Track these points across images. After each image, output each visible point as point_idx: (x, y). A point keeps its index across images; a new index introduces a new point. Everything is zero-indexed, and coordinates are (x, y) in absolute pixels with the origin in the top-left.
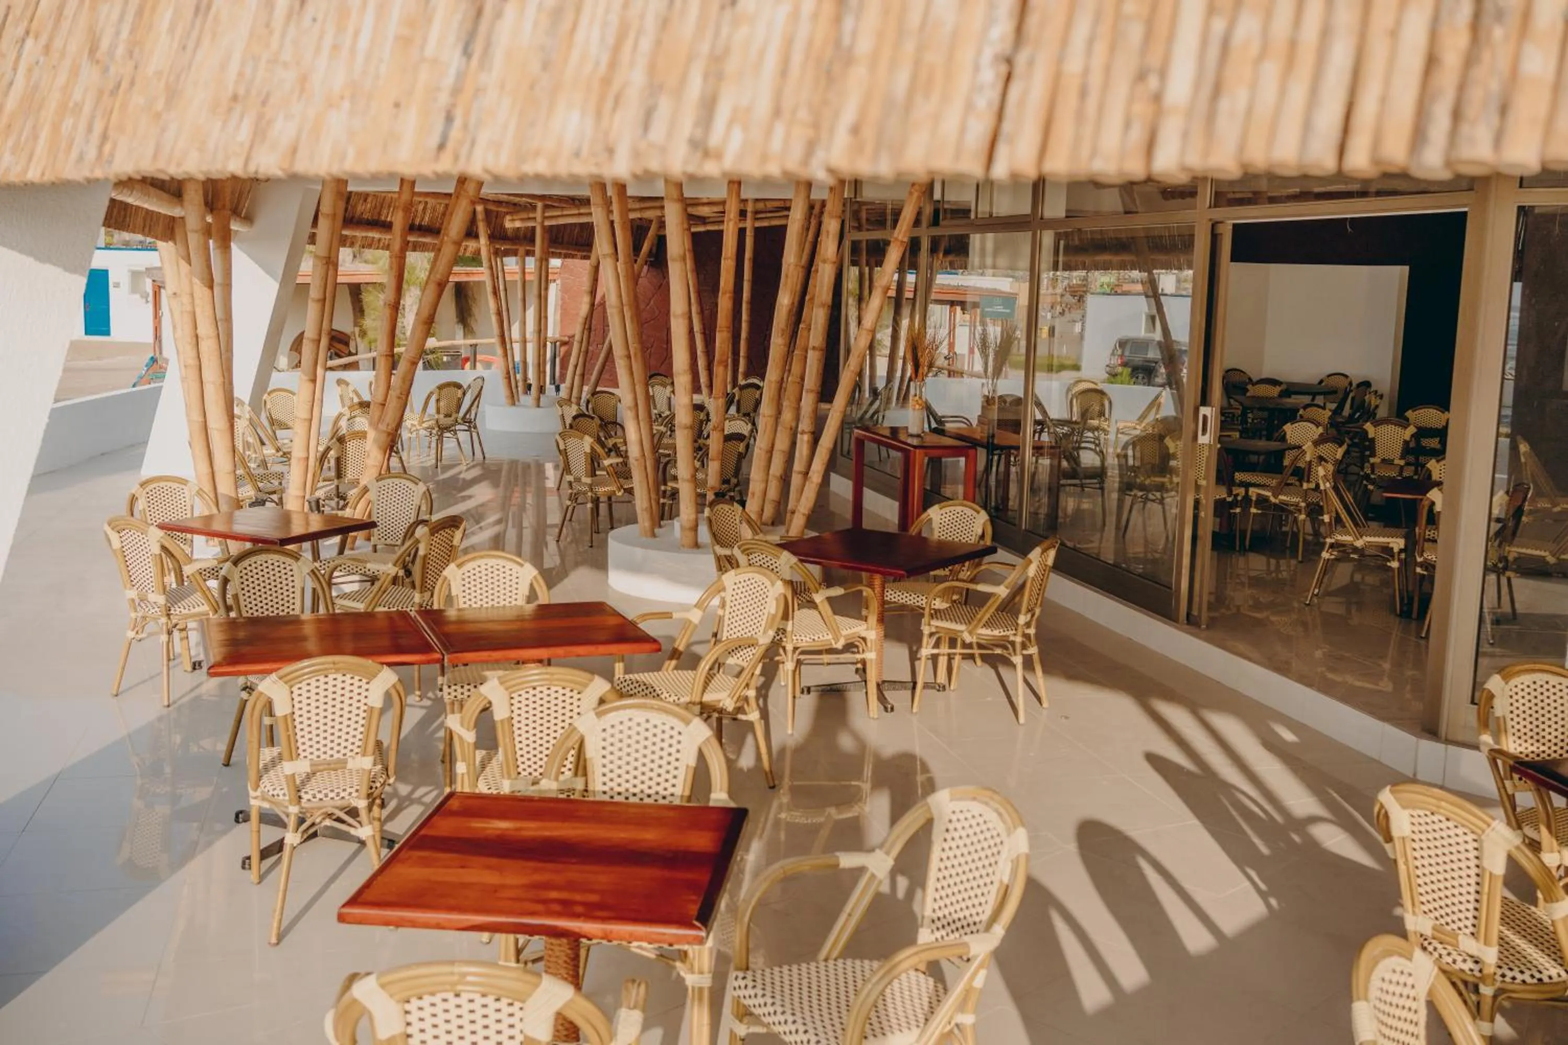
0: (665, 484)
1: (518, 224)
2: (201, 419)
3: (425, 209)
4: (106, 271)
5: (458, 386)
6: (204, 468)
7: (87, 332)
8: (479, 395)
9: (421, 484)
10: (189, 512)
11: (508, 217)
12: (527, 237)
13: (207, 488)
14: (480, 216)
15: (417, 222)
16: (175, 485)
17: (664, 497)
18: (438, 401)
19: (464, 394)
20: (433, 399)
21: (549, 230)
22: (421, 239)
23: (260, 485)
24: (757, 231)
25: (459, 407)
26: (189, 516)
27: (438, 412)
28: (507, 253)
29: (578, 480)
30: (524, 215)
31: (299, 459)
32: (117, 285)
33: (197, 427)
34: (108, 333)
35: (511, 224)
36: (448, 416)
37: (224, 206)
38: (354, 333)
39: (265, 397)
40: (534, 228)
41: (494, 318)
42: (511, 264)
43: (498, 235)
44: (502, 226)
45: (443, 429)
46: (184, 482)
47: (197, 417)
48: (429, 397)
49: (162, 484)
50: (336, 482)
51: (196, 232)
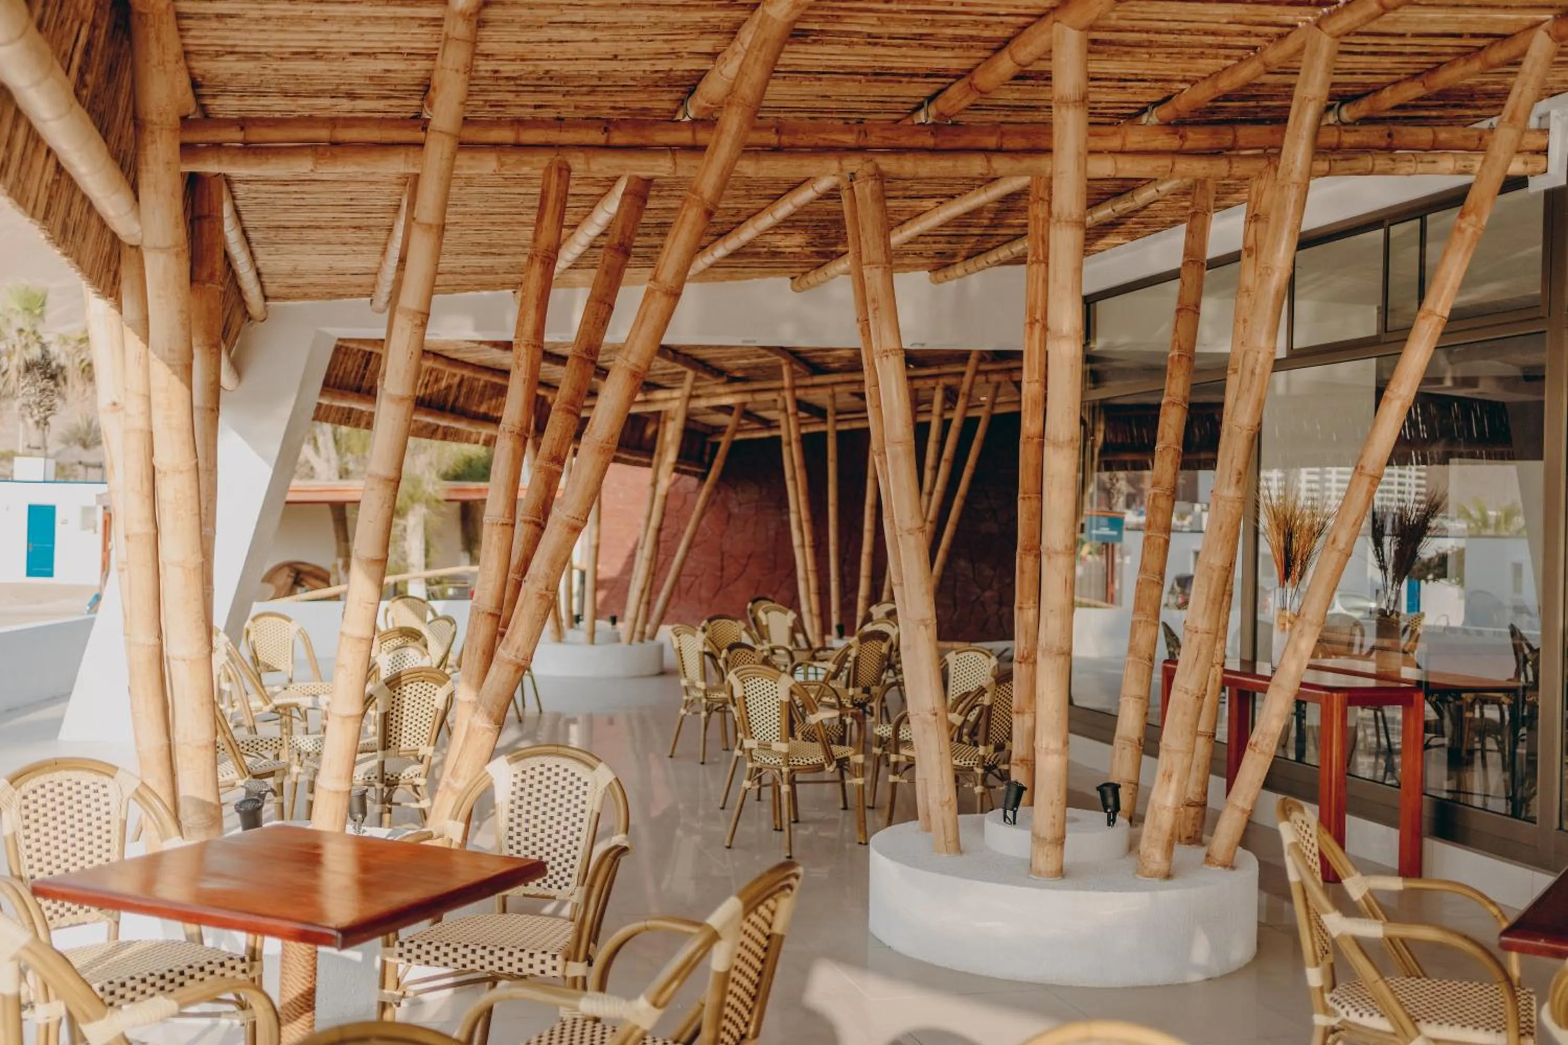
0: (897, 752)
2: (153, 640)
4: (53, 508)
6: (154, 739)
7: (29, 574)
9: (601, 767)
10: (115, 846)
13: (157, 781)
16: (87, 778)
17: (895, 773)
23: (248, 760)
24: (840, 434)
26: (114, 857)
29: (766, 747)
31: (345, 718)
32: (65, 522)
33: (144, 656)
34: (50, 574)
37: (212, 276)
38: (336, 566)
39: (248, 624)
46: (108, 770)
47: (146, 638)
49: (58, 776)
50: (380, 753)
51: (162, 250)
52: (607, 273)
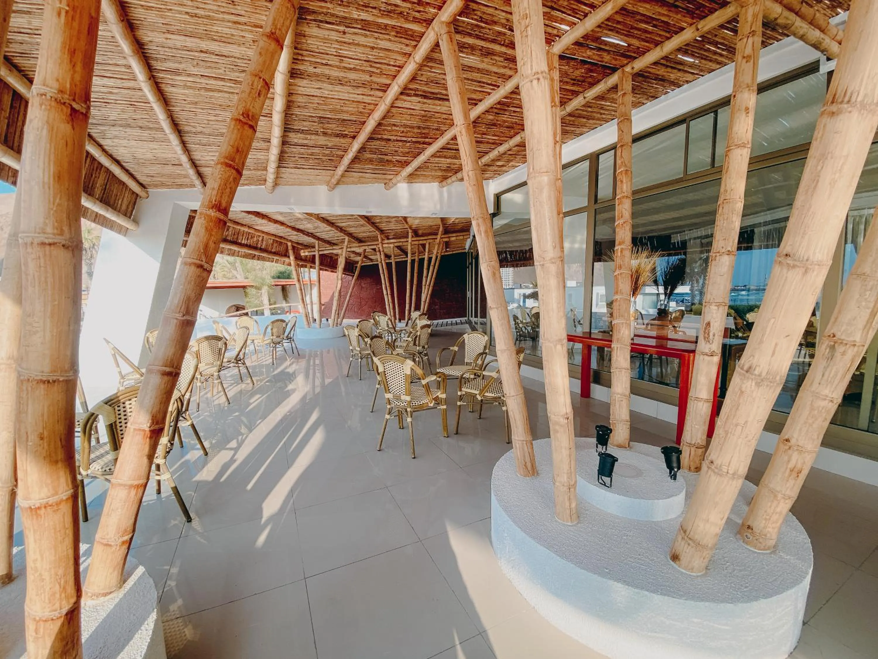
1: (307, 254)
3: (262, 240)
5: (283, 321)
8: (294, 325)
11: (302, 251)
12: (312, 260)
14: (290, 248)
15: (259, 246)
18: (272, 329)
19: (287, 325)
20: (270, 328)
21: (322, 256)
22: (261, 254)
25: (284, 332)
27: (273, 335)
28: (302, 266)
30: (309, 250)
35: (304, 253)
36: (278, 337)
40: (314, 256)
41: (299, 292)
42: (305, 271)
43: (298, 257)
44: (300, 254)
45: (276, 343)
48: (267, 328)
52: (260, 53)
